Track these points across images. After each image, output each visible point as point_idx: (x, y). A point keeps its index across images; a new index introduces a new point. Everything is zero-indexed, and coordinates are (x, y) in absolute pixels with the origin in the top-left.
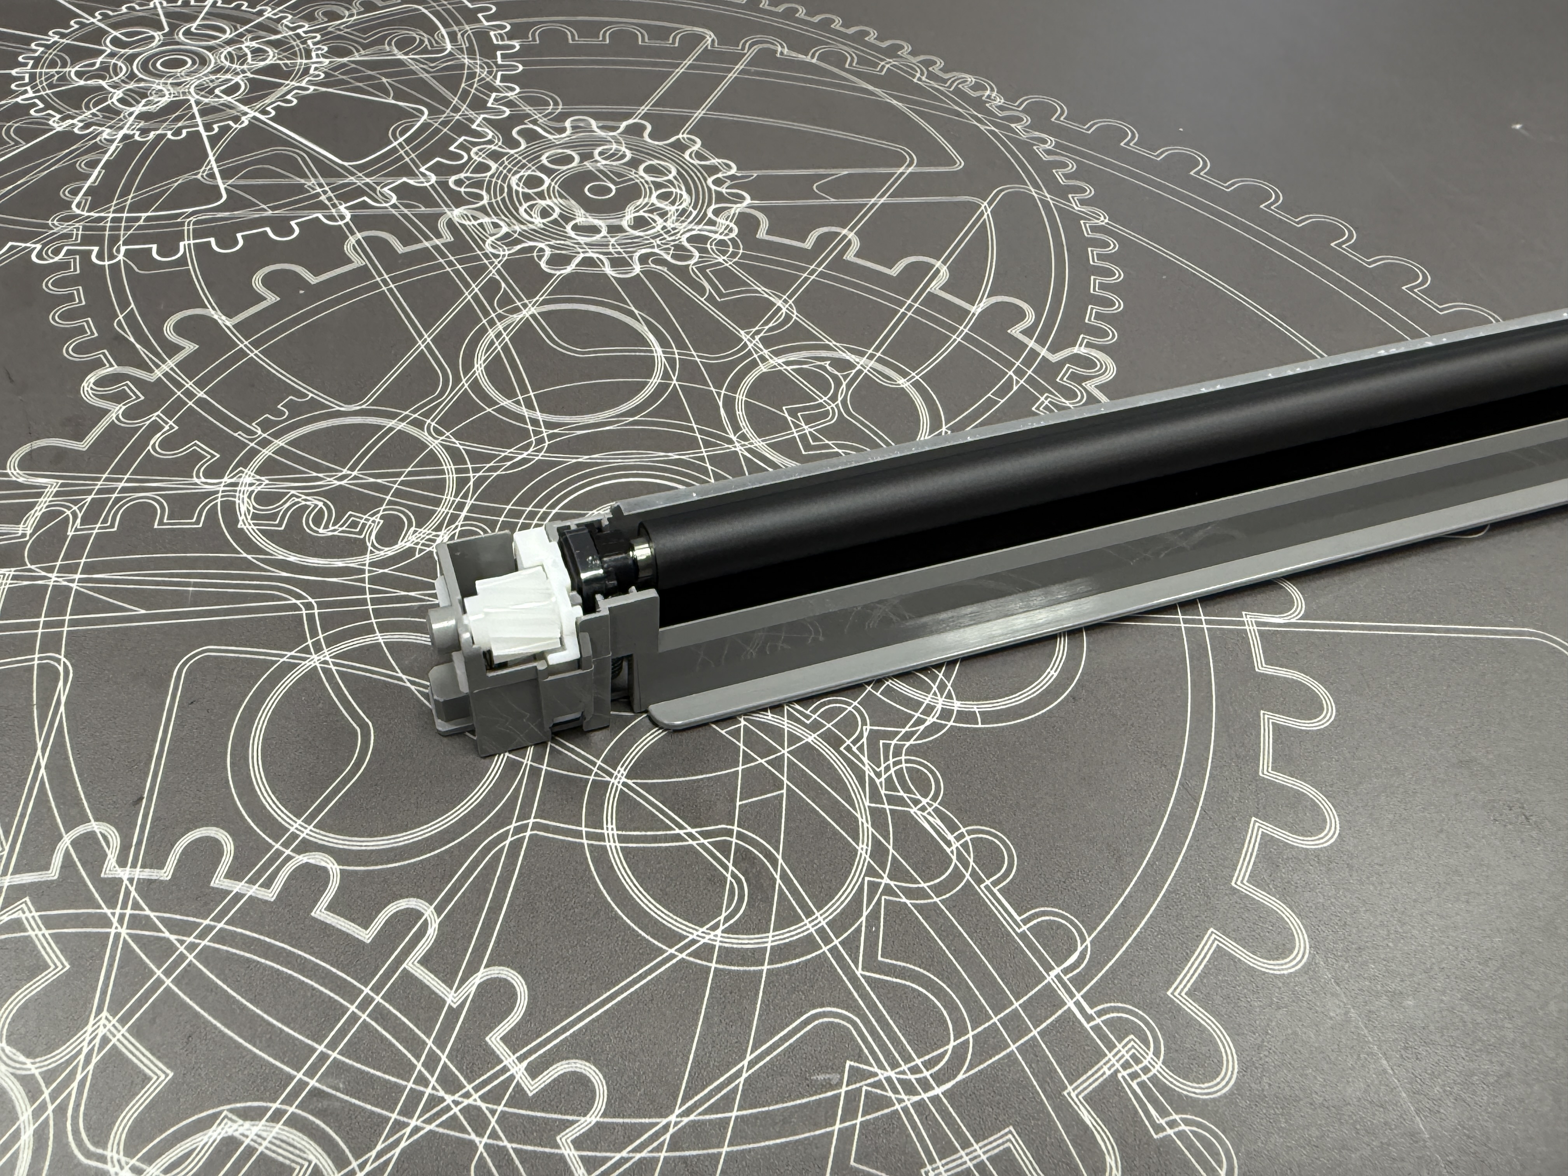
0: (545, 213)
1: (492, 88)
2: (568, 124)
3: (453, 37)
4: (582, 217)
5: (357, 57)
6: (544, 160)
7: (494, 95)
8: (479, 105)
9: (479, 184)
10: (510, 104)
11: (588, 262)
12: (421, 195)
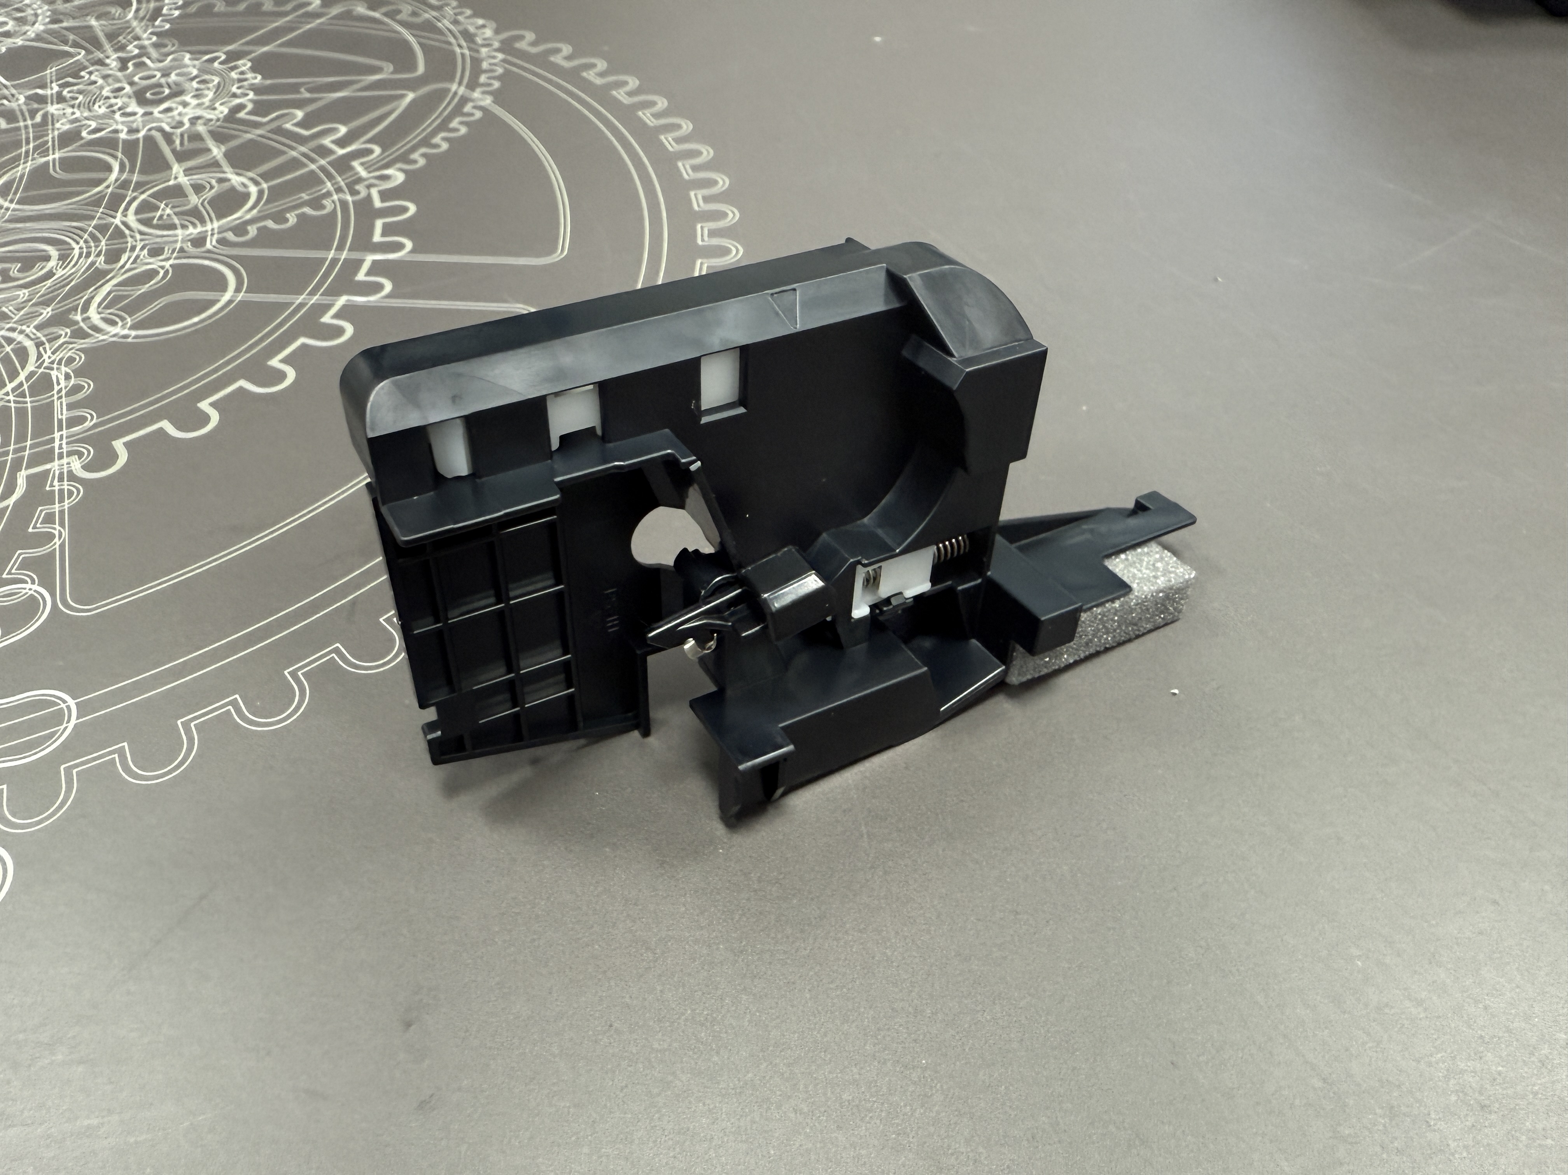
0: (111, 106)
1: (138, 38)
2: (170, 58)
3: (137, 10)
4: (133, 107)
5: (65, 24)
6: (136, 79)
7: (136, 43)
8: (122, 48)
9: (80, 92)
10: (141, 47)
11: (116, 131)
12: (42, 100)
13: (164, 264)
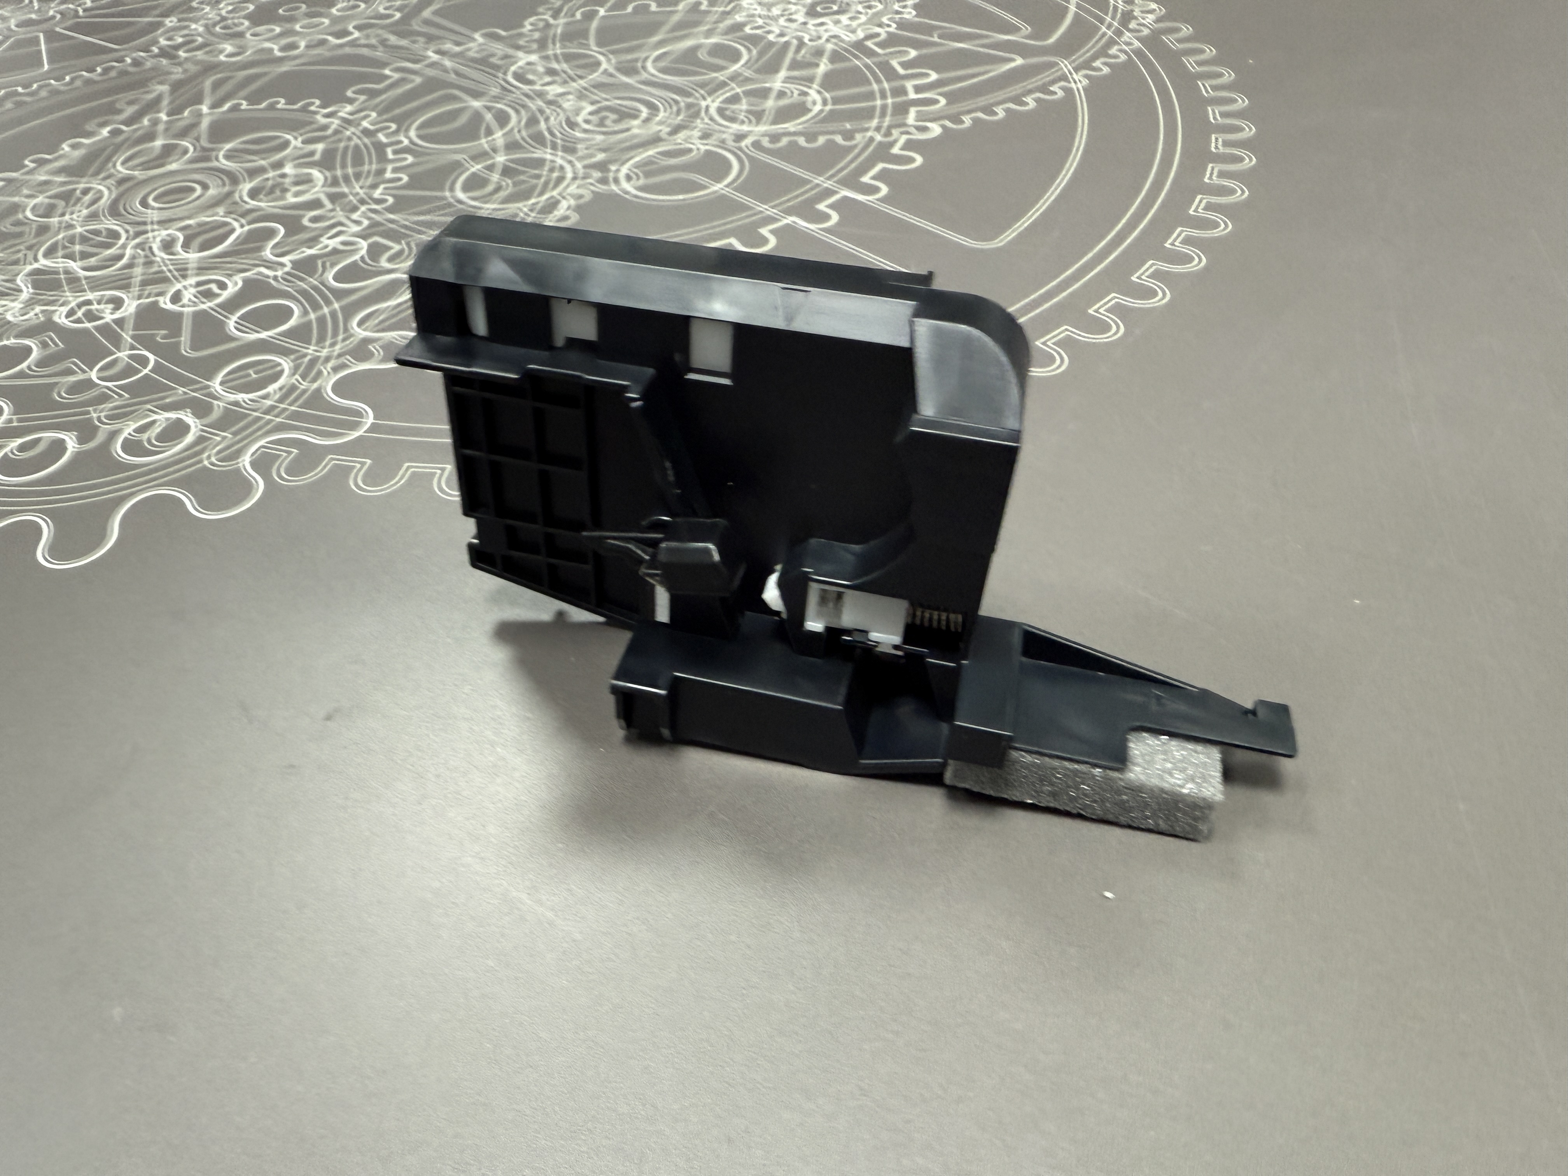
13: (700, 147)
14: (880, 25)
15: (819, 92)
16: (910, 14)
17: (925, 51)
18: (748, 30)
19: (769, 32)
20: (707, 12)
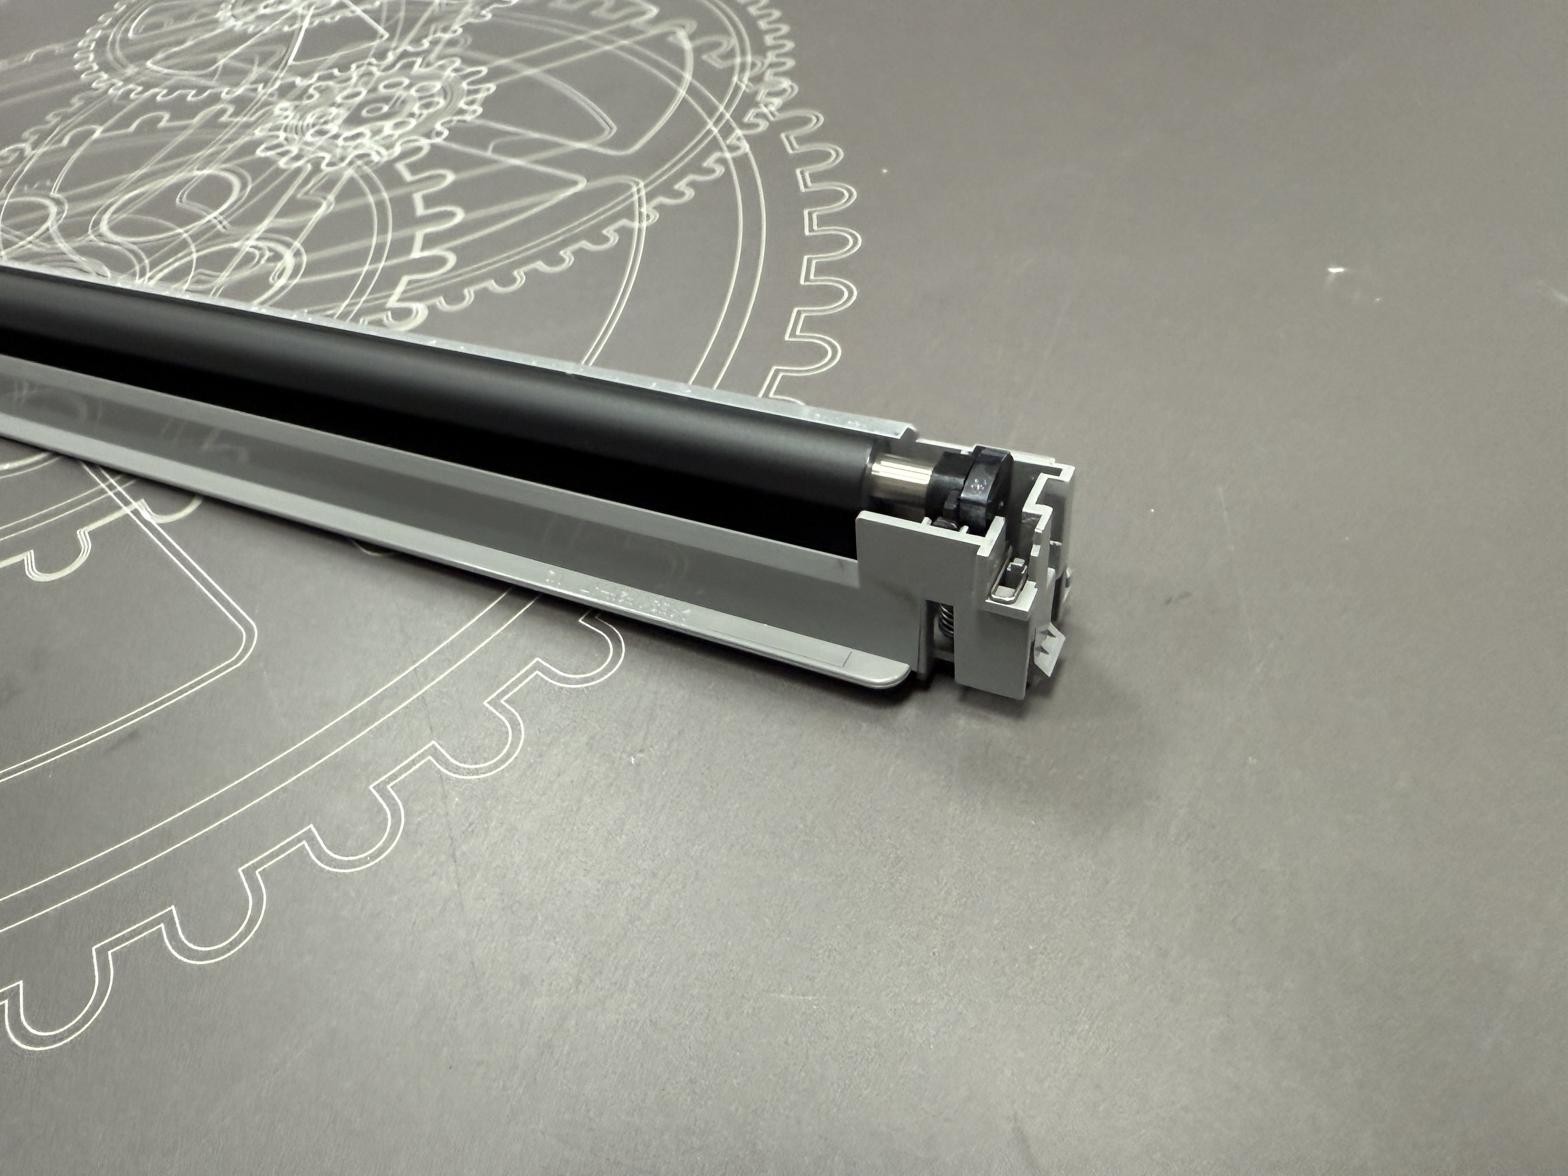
1: (446, 29)
2: (440, 63)
6: (382, 85)
7: (438, 35)
10: (435, 42)
14: (428, 135)
15: (297, 254)
16: (473, 114)
17: (466, 175)
18: (260, 153)
19: (283, 154)
20: (225, 125)
